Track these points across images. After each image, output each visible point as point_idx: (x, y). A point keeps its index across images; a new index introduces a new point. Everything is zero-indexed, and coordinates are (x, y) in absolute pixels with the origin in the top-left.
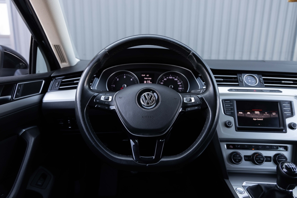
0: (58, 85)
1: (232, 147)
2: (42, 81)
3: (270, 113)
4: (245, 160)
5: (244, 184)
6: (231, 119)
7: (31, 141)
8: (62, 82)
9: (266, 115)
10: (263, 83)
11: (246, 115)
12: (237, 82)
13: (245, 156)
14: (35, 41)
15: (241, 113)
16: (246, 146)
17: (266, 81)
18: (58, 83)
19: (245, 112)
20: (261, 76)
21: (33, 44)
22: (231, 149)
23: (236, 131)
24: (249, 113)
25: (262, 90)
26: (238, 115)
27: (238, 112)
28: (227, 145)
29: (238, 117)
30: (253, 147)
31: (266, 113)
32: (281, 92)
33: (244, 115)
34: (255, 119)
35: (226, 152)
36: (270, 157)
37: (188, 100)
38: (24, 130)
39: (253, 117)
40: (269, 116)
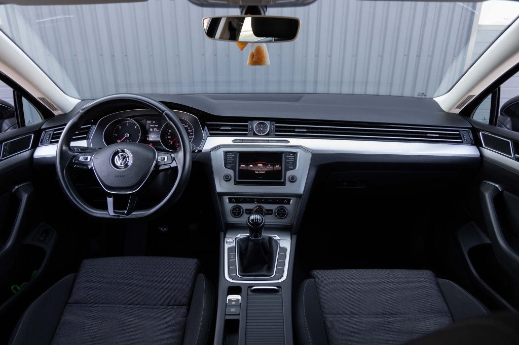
0: (49, 138)
1: (234, 201)
2: (31, 136)
3: (273, 165)
4: (247, 214)
5: (238, 236)
6: (231, 172)
7: (25, 197)
8: (54, 134)
9: (269, 167)
10: (274, 131)
11: (249, 168)
12: (246, 130)
13: (246, 210)
14: (17, 94)
15: (244, 166)
16: (249, 200)
17: (278, 129)
18: (50, 136)
19: (247, 165)
20: (274, 123)
21: (16, 97)
22: (233, 202)
23: (235, 184)
24: (251, 166)
25: (268, 140)
26: (240, 168)
27: (240, 165)
28: (229, 199)
29: (240, 170)
30: (256, 200)
31: (269, 165)
32: (289, 142)
33: (246, 168)
34: (257, 172)
35: (229, 206)
36: (272, 210)
37: (162, 159)
38: (17, 187)
39: (255, 169)
40: (272, 169)
